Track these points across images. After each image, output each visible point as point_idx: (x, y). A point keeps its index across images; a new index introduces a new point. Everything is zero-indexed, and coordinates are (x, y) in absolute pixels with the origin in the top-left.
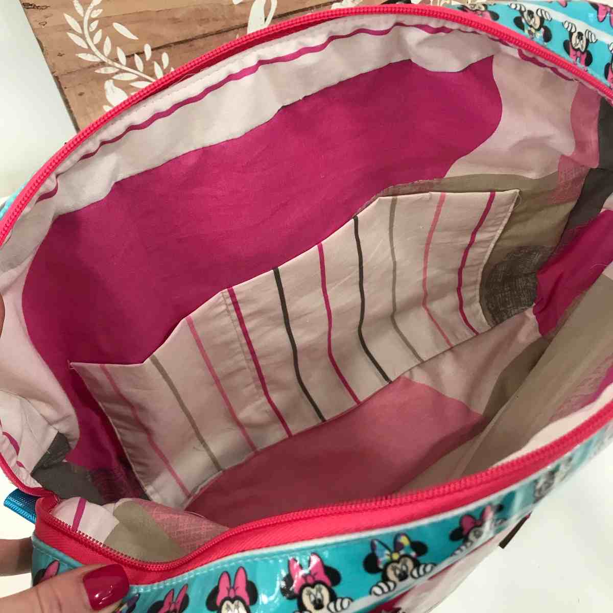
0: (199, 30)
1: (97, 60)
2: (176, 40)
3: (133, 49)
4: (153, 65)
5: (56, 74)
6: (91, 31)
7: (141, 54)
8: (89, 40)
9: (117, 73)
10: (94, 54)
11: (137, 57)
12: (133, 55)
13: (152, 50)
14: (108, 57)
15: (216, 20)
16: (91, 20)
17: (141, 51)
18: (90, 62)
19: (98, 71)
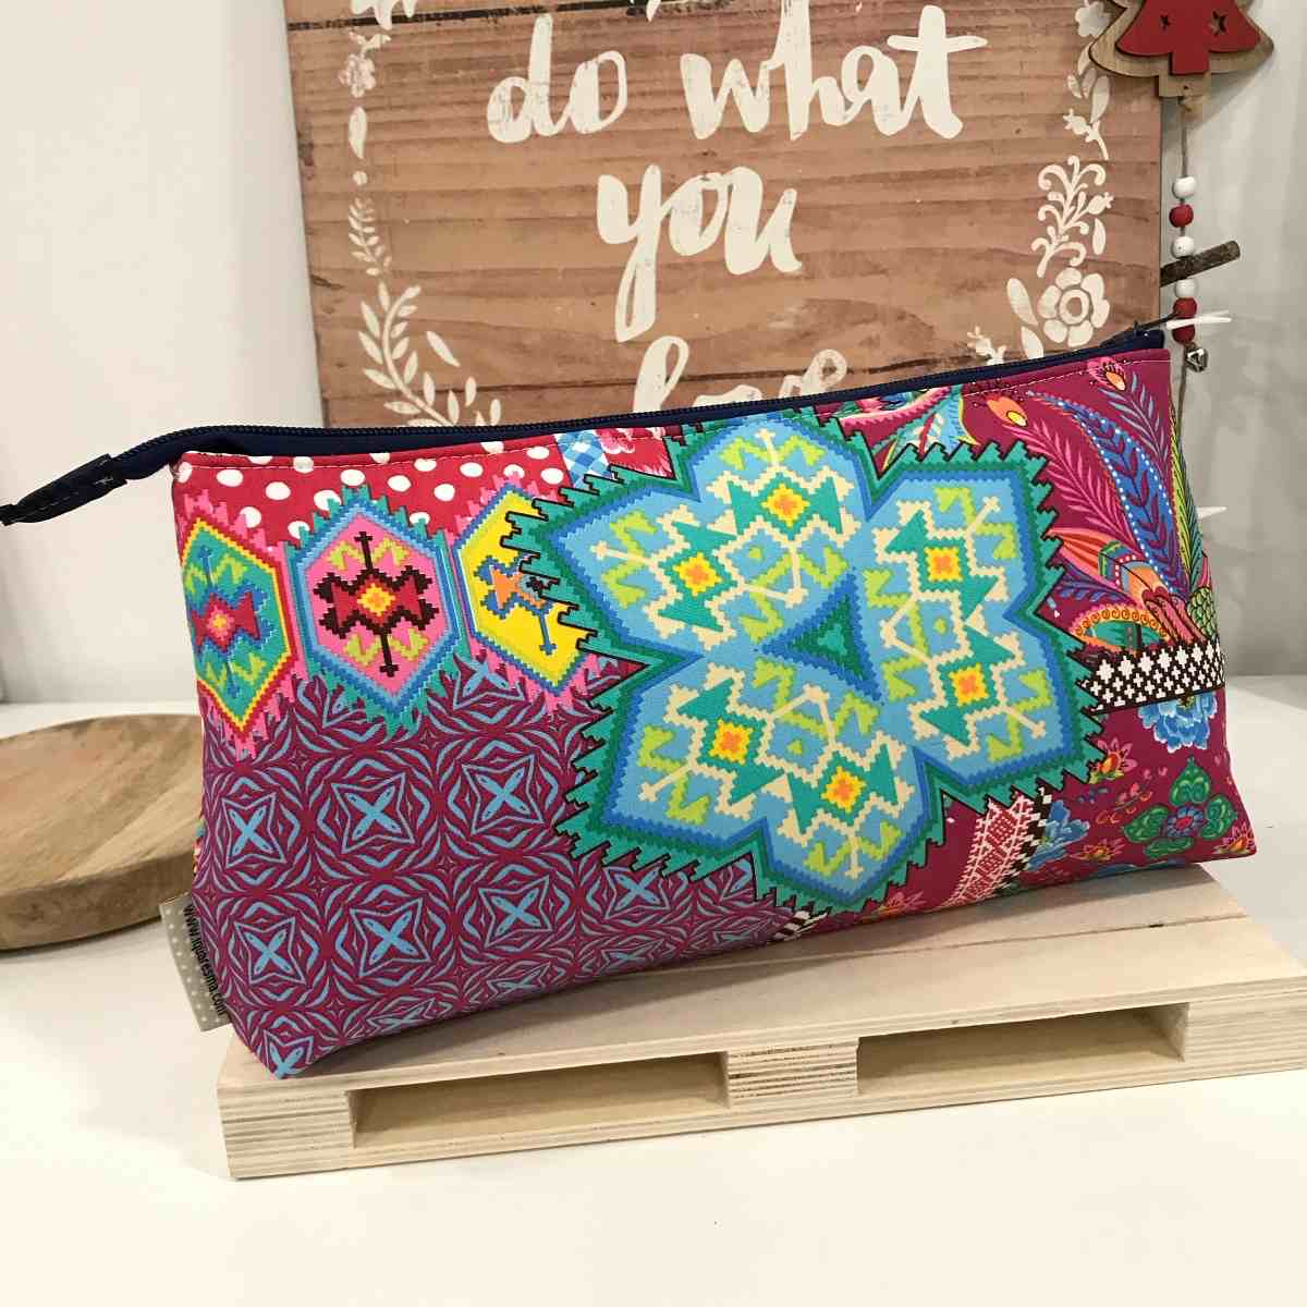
0: (558, 373)
1: (390, 386)
2: (518, 382)
3: (448, 381)
4: (475, 415)
5: (326, 395)
6: (393, 336)
7: (460, 392)
8: (386, 350)
9: (416, 417)
10: (388, 375)
11: (452, 398)
12: (447, 391)
13: (479, 390)
14: (410, 386)
15: (584, 360)
16: (397, 320)
17: (460, 388)
18: (379, 387)
19: (388, 405)
